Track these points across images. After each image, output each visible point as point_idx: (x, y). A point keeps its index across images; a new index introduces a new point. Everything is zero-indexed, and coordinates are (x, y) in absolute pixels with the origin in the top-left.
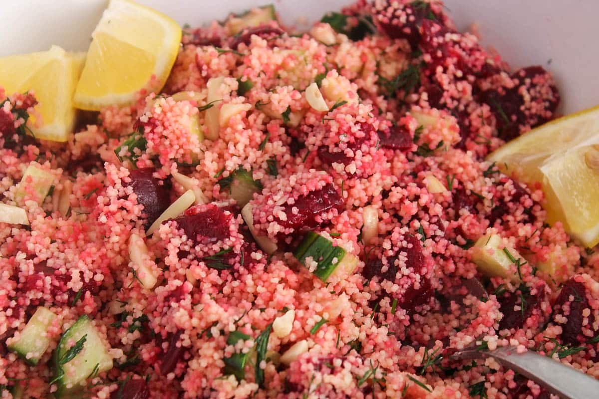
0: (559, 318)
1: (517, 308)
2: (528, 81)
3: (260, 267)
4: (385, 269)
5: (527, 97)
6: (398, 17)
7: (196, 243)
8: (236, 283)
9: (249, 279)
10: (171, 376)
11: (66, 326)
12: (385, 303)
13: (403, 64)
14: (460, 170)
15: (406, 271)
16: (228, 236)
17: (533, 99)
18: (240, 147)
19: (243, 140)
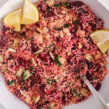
0: (96, 68)
1: (90, 66)
2: (98, 23)
3: (52, 66)
4: (71, 63)
5: (97, 26)
6: (77, 12)
7: (42, 62)
8: (49, 68)
9: (50, 68)
10: (40, 81)
11: (24, 71)
12: (70, 68)
13: (77, 18)
14: (84, 42)
15: (74, 64)
16: (47, 62)
17: (98, 26)
18: (49, 43)
19: (50, 42)
